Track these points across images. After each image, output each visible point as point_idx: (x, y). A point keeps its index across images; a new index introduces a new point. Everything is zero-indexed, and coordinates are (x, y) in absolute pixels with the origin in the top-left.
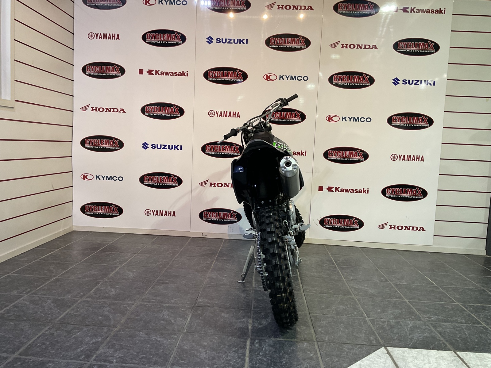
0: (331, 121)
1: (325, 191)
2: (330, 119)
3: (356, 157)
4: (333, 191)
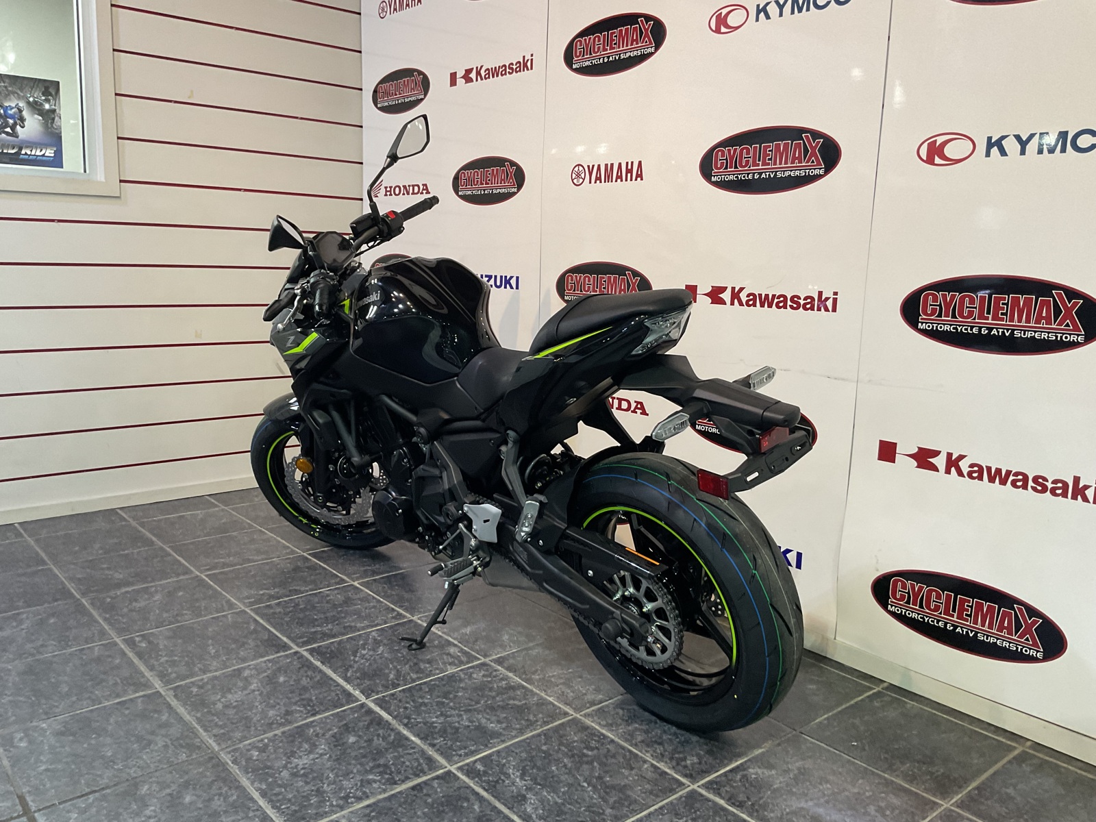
0: (937, 160)
1: (905, 464)
2: (935, 152)
3: (1043, 324)
4: (937, 470)
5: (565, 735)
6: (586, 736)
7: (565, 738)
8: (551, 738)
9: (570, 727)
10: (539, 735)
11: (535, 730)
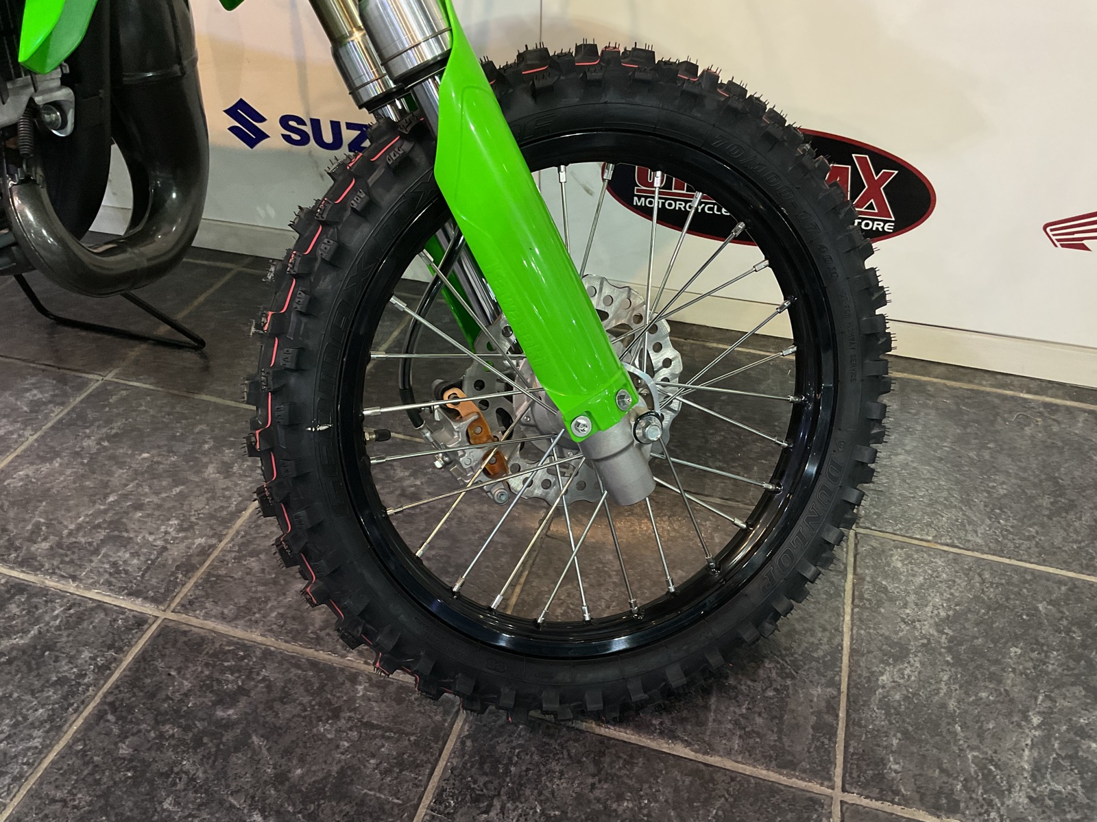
5: (159, 687)
6: (207, 665)
7: (162, 695)
8: (130, 709)
9: (163, 656)
10: (99, 716)
11: (84, 703)
